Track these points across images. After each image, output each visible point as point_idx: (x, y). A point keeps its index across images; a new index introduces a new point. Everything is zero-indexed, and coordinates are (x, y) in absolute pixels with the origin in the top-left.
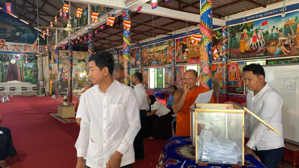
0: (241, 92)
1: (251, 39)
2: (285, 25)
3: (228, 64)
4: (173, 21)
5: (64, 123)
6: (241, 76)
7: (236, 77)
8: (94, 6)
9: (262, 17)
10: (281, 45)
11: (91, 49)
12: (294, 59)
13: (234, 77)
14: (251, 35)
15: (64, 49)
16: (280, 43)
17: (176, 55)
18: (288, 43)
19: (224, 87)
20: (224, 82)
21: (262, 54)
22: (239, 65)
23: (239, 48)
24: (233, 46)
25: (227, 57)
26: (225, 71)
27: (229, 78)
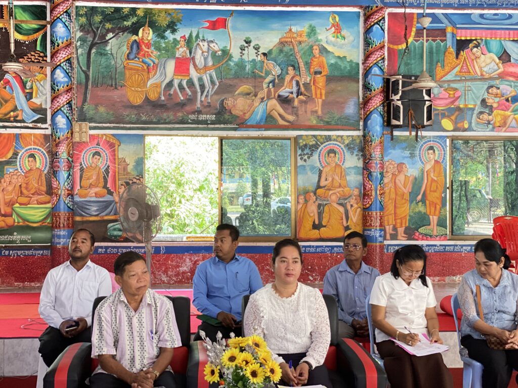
1: (171, 66)
6: (128, 184)
7: (109, 185)
9: (209, 4)
10: (269, 98)
12: (305, 138)
13: (102, 184)
14: (169, 52)
16: (266, 90)
18: (287, 94)
19: (62, 221)
20: (65, 202)
21: (208, 116)
22: (119, 146)
23: (119, 88)
24: (97, 77)
25: (72, 112)
26: (67, 162)
27: (78, 190)
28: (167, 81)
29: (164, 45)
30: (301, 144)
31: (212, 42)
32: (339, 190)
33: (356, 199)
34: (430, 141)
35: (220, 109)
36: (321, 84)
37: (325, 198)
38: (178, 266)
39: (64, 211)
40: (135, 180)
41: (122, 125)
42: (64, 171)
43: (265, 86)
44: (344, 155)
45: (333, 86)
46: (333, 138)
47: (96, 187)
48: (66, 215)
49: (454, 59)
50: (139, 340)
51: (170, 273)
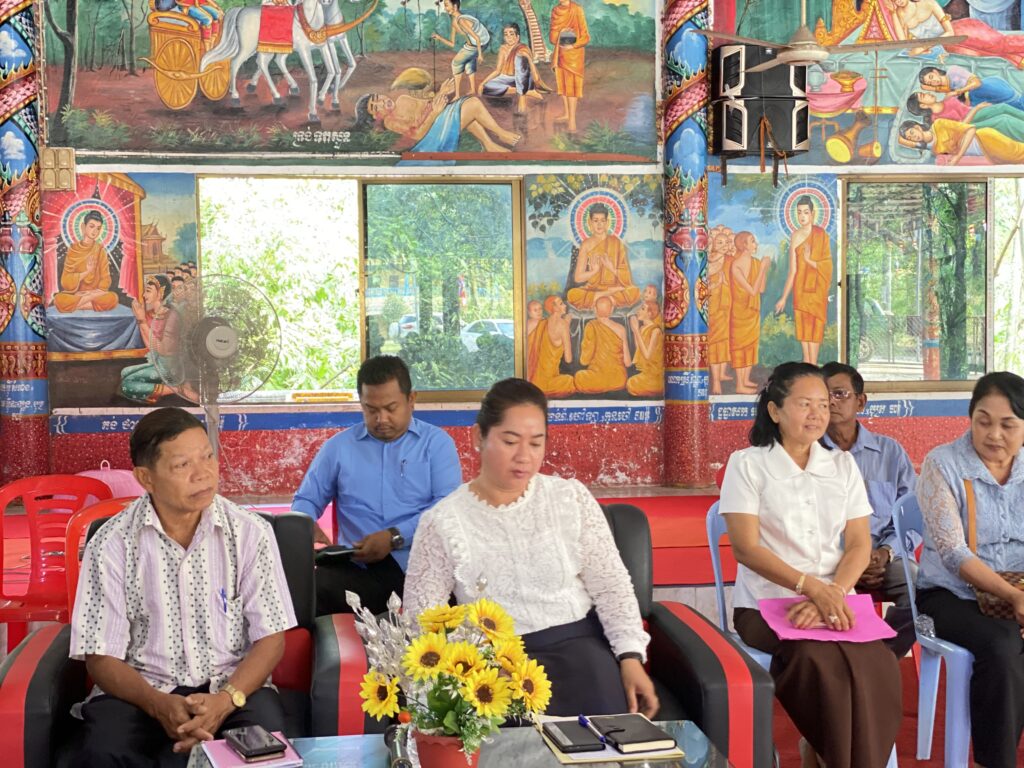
1: (251, 24)
6: (163, 281)
7: (122, 284)
10: (464, 95)
12: (540, 179)
13: (107, 282)
16: (458, 78)
18: (503, 87)
19: (21, 362)
20: (26, 322)
21: (335, 134)
22: (141, 199)
23: (140, 72)
24: (90, 48)
25: (37, 126)
26: (30, 235)
27: (55, 294)
28: (244, 56)
30: (534, 194)
32: (614, 289)
33: (650, 310)
34: (804, 185)
35: (360, 119)
36: (574, 65)
37: (586, 306)
38: (276, 456)
39: (26, 339)
40: (179, 274)
41: (148, 154)
42: (23, 253)
43: (456, 68)
44: (625, 216)
45: (599, 68)
46: (600, 181)
47: (94, 289)
48: (29, 349)
49: (853, 12)
50: (194, 613)
51: (259, 470)
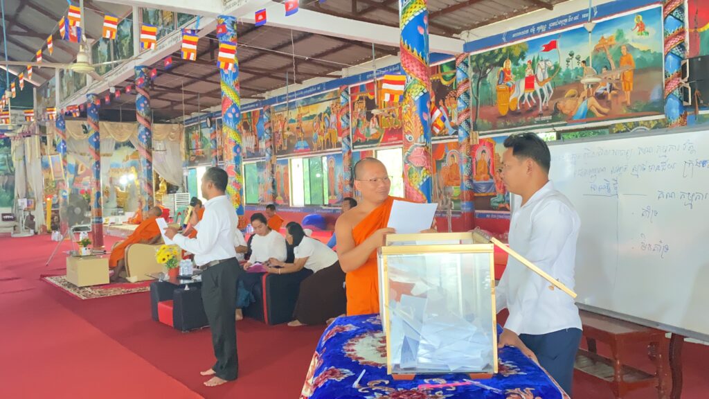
0: (502, 205)
1: (523, 83)
2: (597, 50)
3: (471, 143)
4: (341, 44)
5: (83, 298)
6: (501, 171)
7: (490, 172)
8: (148, 9)
9: (544, 33)
10: (588, 97)
11: (144, 115)
12: (617, 126)
13: (487, 171)
14: (521, 75)
15: (76, 119)
16: (586, 90)
17: (352, 124)
18: (602, 91)
19: (464, 196)
20: (465, 184)
21: (547, 117)
22: (495, 145)
23: (494, 105)
24: (482, 100)
25: (469, 126)
26: (465, 159)
27: (475, 176)
28: (521, 95)
29: (518, 70)
30: (615, 132)
31: (547, 60)
35: (555, 111)
36: (629, 78)
41: (496, 131)
42: (464, 164)
45: (638, 77)
46: (640, 123)
47: (484, 174)
48: (466, 192)
